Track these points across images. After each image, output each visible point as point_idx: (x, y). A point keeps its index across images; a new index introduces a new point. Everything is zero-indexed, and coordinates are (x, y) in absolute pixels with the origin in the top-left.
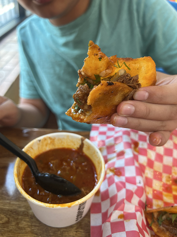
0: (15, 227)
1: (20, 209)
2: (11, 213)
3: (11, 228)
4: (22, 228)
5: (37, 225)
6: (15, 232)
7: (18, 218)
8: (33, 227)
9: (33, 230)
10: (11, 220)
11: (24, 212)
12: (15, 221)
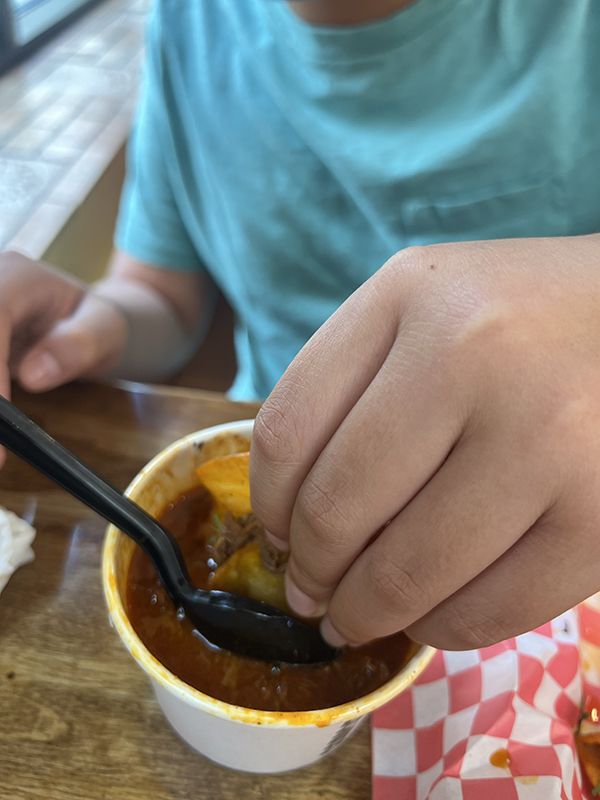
0: (95, 760)
1: (112, 693)
2: (80, 703)
3: (79, 761)
4: (118, 764)
5: (175, 755)
6: (94, 778)
7: (104, 727)
8: (161, 763)
9: (161, 775)
10: (80, 731)
11: (126, 703)
12: (96, 736)
